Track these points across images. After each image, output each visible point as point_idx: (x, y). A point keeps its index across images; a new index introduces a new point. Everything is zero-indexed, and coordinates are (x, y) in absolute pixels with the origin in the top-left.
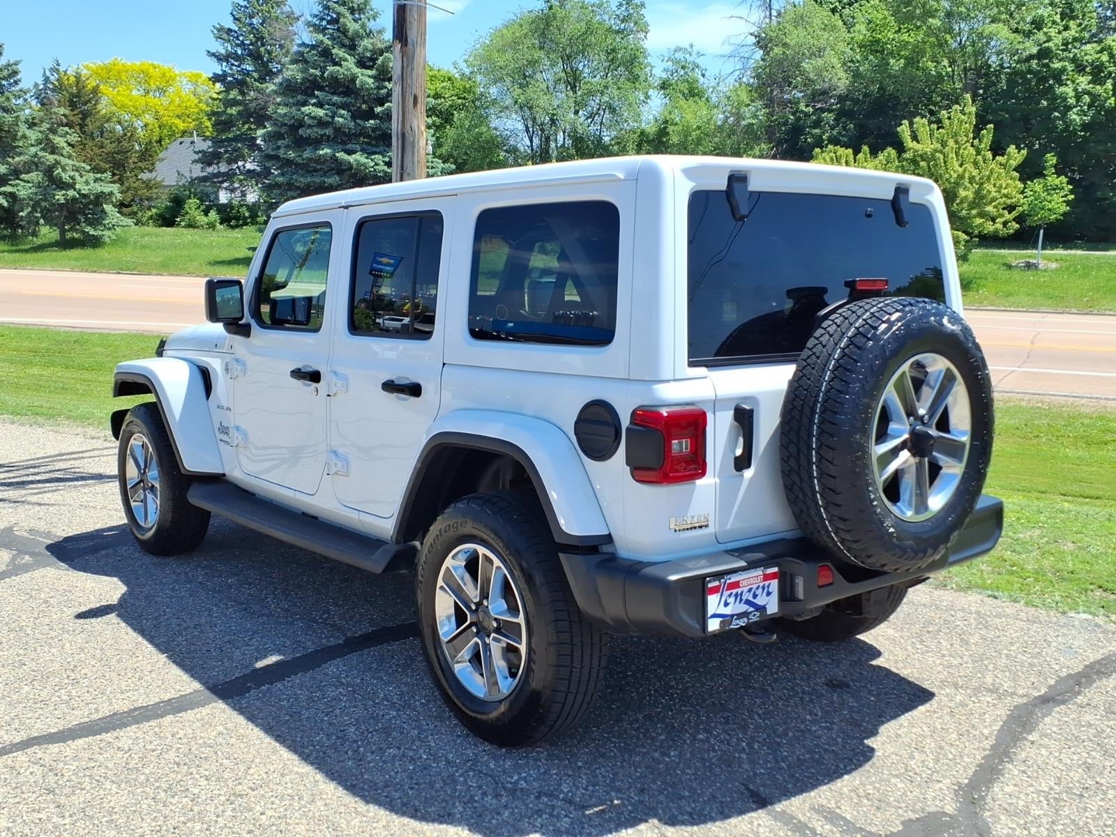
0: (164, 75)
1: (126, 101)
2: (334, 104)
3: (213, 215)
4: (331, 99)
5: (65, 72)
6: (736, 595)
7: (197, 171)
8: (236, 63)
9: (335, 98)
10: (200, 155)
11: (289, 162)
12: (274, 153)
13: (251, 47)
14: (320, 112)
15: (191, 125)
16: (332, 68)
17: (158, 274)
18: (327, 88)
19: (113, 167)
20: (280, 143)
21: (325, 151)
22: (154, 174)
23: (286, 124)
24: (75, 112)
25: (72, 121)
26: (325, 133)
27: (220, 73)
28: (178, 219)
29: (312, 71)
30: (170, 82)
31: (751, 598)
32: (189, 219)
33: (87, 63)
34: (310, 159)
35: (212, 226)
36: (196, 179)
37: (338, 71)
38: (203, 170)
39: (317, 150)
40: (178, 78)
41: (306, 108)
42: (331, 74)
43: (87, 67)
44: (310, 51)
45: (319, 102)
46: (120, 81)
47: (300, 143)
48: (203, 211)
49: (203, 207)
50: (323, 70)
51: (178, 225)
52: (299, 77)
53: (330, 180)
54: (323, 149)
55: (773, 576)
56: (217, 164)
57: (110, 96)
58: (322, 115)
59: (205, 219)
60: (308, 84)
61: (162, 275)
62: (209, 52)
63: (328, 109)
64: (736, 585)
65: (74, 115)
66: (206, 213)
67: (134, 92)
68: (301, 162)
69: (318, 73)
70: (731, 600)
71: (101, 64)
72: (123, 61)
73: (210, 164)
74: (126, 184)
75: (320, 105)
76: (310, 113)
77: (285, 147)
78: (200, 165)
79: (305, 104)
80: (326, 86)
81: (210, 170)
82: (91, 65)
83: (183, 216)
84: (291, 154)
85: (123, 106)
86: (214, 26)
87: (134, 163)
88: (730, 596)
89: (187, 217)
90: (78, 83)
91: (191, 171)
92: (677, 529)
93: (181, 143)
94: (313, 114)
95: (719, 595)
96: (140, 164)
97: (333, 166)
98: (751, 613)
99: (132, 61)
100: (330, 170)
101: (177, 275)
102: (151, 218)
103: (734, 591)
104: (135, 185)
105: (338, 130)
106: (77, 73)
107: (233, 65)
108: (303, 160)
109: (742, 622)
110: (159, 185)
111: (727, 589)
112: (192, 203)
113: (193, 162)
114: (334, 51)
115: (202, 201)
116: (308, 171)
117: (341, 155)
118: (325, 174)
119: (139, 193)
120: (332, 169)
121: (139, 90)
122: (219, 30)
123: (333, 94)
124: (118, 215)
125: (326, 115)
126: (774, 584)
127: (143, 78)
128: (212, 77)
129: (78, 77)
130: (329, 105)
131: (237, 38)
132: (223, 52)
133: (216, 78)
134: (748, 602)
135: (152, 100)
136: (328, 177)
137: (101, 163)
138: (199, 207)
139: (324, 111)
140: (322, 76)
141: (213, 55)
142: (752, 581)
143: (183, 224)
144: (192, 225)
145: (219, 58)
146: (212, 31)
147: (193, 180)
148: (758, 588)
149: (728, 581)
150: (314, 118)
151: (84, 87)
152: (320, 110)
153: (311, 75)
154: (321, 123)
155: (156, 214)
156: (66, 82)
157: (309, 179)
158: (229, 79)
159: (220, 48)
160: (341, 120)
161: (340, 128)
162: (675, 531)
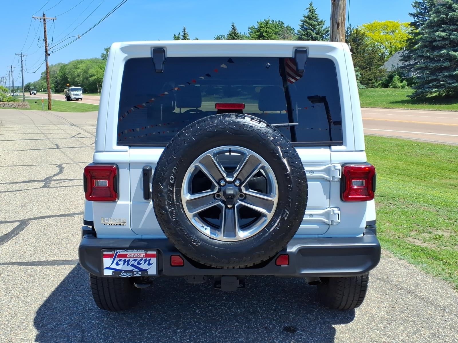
0: (394, 25)
1: (378, 38)
2: (451, 30)
3: (405, 82)
4: (449, 28)
5: (353, 28)
6: (125, 261)
7: (401, 64)
8: (421, 17)
9: (452, 27)
10: (402, 57)
11: (428, 58)
12: (421, 54)
13: (428, 9)
14: (443, 34)
15: (404, 45)
16: (451, 13)
17: (367, 108)
18: (449, 23)
19: (367, 65)
20: (424, 49)
21: (444, 51)
22: (383, 67)
23: (428, 41)
24: (355, 44)
25: (353, 47)
26: (445, 43)
27: (414, 22)
28: (390, 85)
29: (442, 16)
30: (397, 28)
31: (136, 264)
32: (394, 85)
33: (364, 24)
34: (437, 56)
35: (403, 87)
36: (400, 67)
37: (454, 14)
38: (403, 63)
39: (440, 51)
40: (400, 26)
41: (437, 33)
42: (451, 16)
43: (364, 26)
44: (442, 7)
45: (444, 29)
46: (376, 30)
47: (434, 48)
48: (400, 81)
49: (400, 79)
50: (447, 15)
51: (389, 87)
52: (436, 19)
53: (445, 64)
54: (443, 51)
55: (152, 256)
56: (409, 61)
57: (371, 36)
58: (444, 35)
59: (401, 84)
60: (440, 22)
61: (368, 108)
62: (409, 13)
63: (447, 32)
64: (125, 256)
65: (354, 45)
66: (402, 82)
67: (382, 34)
68: (432, 57)
69: (445, 16)
70: (122, 263)
71: (370, 24)
72: (378, 22)
73: (406, 61)
74: (372, 71)
75: (444, 31)
76: (438, 35)
77: (426, 51)
78: (402, 62)
79: (437, 31)
80: (448, 22)
81: (406, 63)
82: (366, 25)
83: (392, 83)
84: (429, 54)
85: (376, 40)
86: (413, 2)
87: (376, 62)
88: (120, 260)
89: (394, 83)
90: (357, 32)
91: (398, 64)
92: (106, 224)
93: (398, 53)
94: (440, 35)
95: (112, 259)
96: (378, 63)
97: (448, 58)
98: (135, 271)
99: (382, 21)
100: (446, 60)
101: (374, 108)
102: (379, 84)
103: (123, 259)
104: (375, 71)
105: (452, 41)
106: (357, 28)
107: (420, 17)
108: (434, 56)
109: (128, 275)
110: (385, 71)
111: (118, 257)
112: (396, 77)
113: (399, 60)
114: (453, 6)
115: (400, 76)
116: (436, 61)
117: (452, 53)
118: (443, 62)
119: (377, 74)
120: (447, 59)
121: (383, 33)
122: (415, 3)
123: (450, 25)
124: (360, 84)
125: (446, 35)
126: (154, 260)
127: (385, 27)
128: (410, 24)
129: (357, 30)
130: (448, 30)
131: (423, 6)
132: (416, 12)
133: (412, 24)
134: (133, 265)
135: (388, 36)
136: (445, 63)
137: (362, 63)
138: (399, 79)
139: (445, 34)
140: (447, 18)
141: (412, 14)
142: (136, 256)
143: (391, 86)
144: (395, 87)
145: (414, 15)
146: (412, 4)
147: (398, 68)
148: (141, 260)
149: (118, 253)
150: (440, 37)
151: (359, 34)
152: (443, 33)
153: (441, 18)
154: (443, 39)
155: (381, 83)
156: (353, 33)
157: (435, 65)
158: (418, 24)
159: (414, 11)
160: (453, 36)
161: (452, 40)
162: (104, 224)
